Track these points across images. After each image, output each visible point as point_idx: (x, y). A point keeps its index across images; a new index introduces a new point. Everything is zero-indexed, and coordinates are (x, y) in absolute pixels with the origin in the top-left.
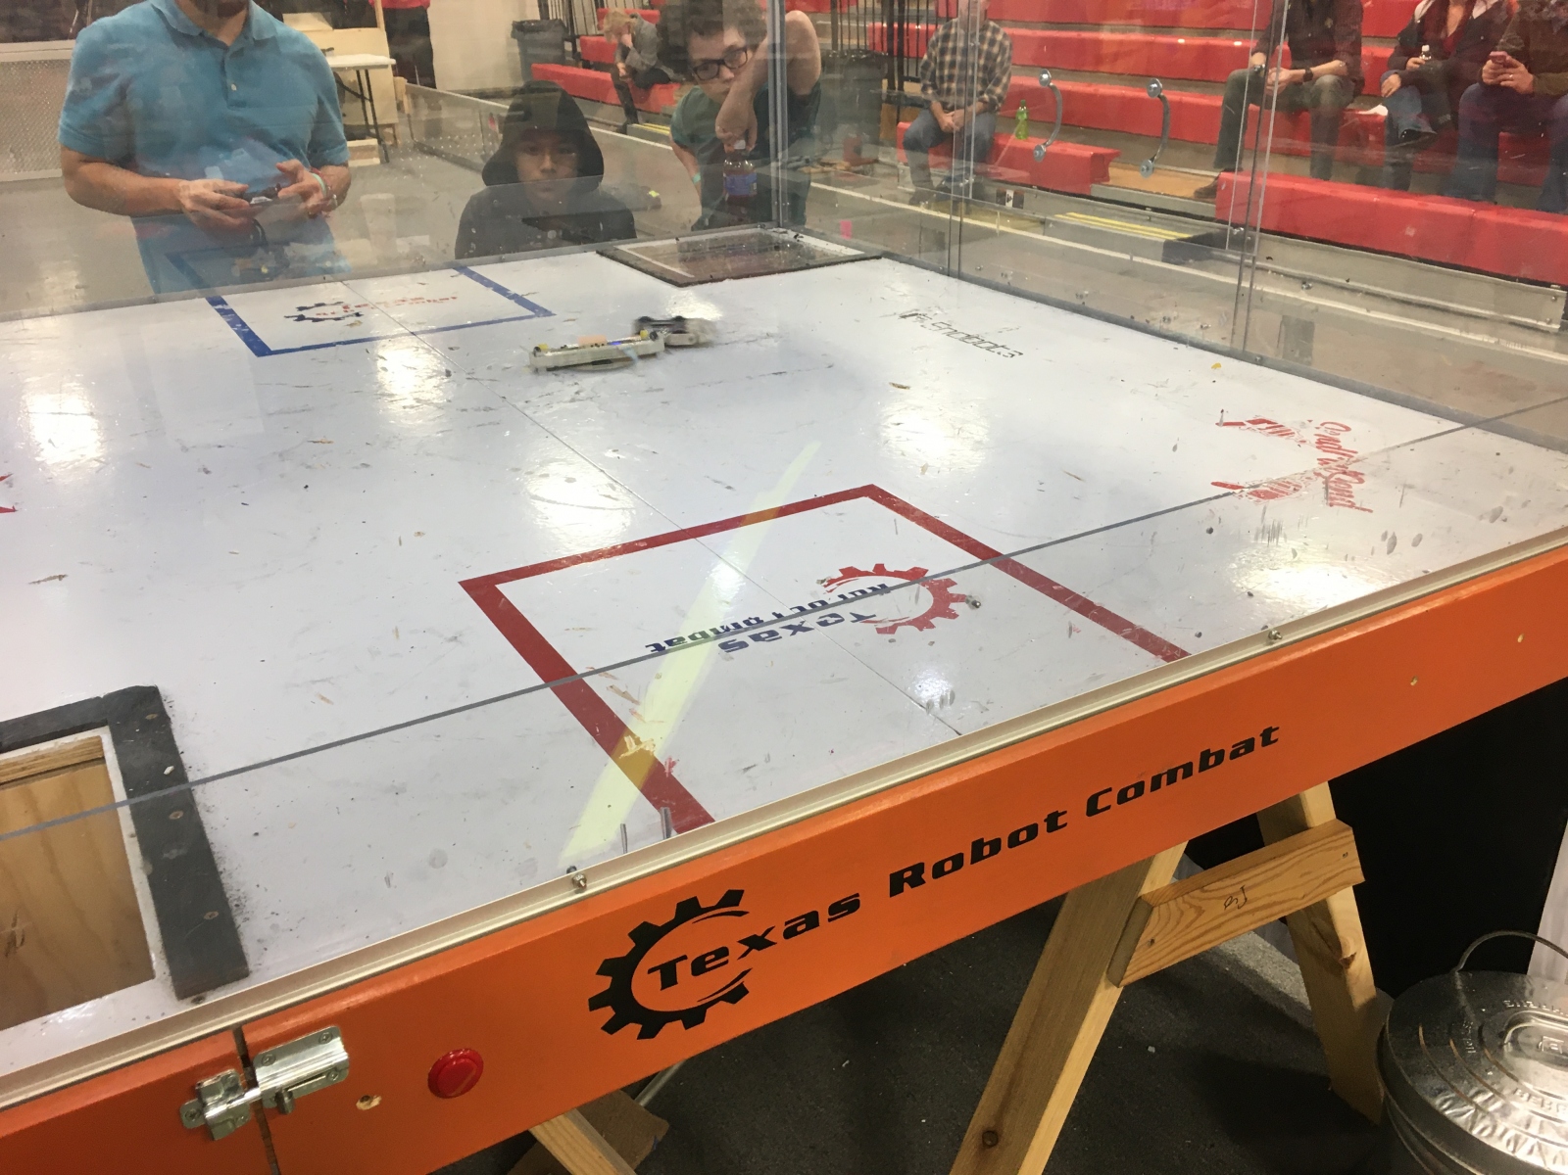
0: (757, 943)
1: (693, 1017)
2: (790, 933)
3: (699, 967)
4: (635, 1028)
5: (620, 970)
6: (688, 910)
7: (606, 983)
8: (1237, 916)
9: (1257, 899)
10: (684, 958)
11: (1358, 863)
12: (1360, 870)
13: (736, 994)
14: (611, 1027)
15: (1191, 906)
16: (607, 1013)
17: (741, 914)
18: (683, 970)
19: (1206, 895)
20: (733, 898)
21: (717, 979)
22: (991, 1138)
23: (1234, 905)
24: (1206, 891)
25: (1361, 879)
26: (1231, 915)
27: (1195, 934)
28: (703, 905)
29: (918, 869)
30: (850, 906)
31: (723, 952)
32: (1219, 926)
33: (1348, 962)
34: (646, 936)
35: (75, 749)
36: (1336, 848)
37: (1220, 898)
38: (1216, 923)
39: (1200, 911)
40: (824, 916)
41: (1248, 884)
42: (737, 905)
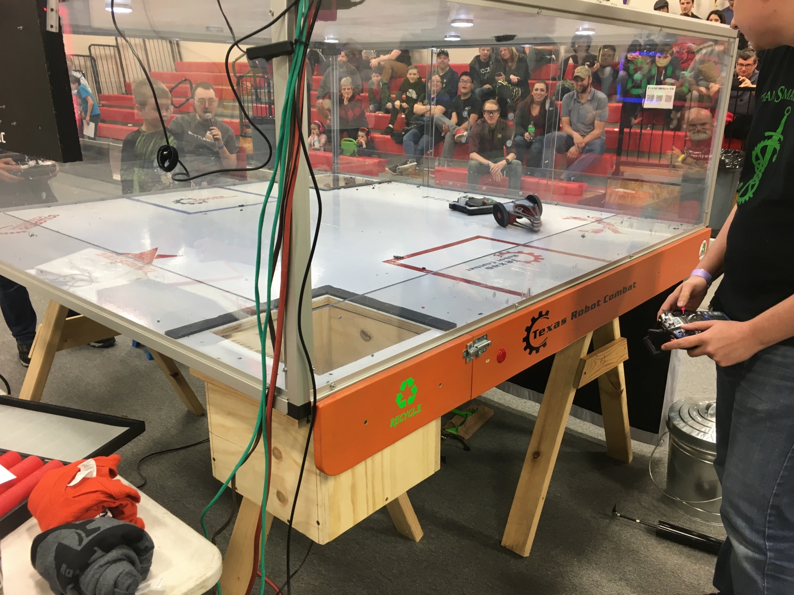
0: (549, 329)
1: (537, 350)
2: (555, 327)
3: (540, 335)
4: (528, 350)
5: (528, 330)
6: (541, 315)
7: (525, 334)
8: (603, 366)
9: (607, 361)
10: (538, 330)
11: (627, 352)
12: (627, 354)
13: (544, 345)
14: (525, 349)
15: (594, 361)
16: (525, 344)
17: (548, 318)
18: (538, 332)
19: (597, 358)
20: (547, 313)
21: (542, 338)
22: (537, 455)
23: (602, 363)
24: (597, 356)
25: (628, 358)
26: (601, 366)
27: (594, 372)
28: (543, 314)
29: (576, 312)
30: (564, 321)
31: (544, 330)
32: (599, 369)
33: (621, 392)
34: (534, 320)
35: (322, 300)
36: (623, 345)
37: (599, 359)
38: (598, 369)
39: (595, 363)
40: (560, 323)
41: (606, 355)
42: (547, 315)
